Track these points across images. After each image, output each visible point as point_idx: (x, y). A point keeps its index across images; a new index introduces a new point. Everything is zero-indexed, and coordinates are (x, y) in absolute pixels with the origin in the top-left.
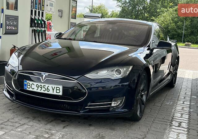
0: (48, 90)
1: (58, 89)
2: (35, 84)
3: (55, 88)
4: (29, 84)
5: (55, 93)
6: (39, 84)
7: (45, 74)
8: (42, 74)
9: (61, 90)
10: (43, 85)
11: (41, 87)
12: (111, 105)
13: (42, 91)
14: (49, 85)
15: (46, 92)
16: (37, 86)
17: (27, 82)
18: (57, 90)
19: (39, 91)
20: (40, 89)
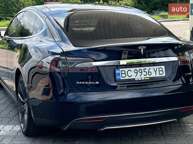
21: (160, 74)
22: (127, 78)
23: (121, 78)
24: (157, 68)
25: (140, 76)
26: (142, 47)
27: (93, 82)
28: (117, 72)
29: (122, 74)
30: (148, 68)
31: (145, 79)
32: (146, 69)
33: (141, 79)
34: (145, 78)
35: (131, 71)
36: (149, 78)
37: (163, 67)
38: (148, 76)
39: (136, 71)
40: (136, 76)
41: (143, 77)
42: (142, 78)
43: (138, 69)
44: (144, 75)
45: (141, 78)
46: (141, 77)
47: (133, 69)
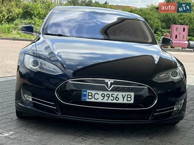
0: (117, 99)
1: (129, 96)
2: (100, 93)
3: (126, 96)
4: (90, 94)
5: (125, 102)
6: (106, 93)
7: (109, 81)
8: (106, 81)
9: (133, 97)
10: (110, 93)
11: (108, 95)
12: (174, 109)
13: (109, 101)
14: (118, 93)
15: (115, 101)
16: (103, 95)
17: (88, 91)
18: (128, 98)
19: (105, 101)
20: (106, 98)
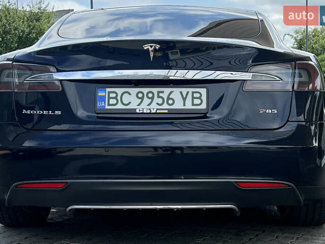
21: (193, 105)
22: (120, 106)
23: (107, 107)
24: (188, 92)
25: (149, 105)
26: (151, 46)
27: (50, 112)
28: (101, 94)
29: (109, 98)
30: (167, 91)
31: (158, 111)
32: (163, 92)
33: (149, 111)
34: (157, 109)
35: (130, 94)
36: (166, 111)
37: (203, 91)
38: (165, 106)
39: (140, 95)
40: (139, 105)
41: (154, 108)
42: (152, 110)
43: (145, 90)
44: (158, 104)
45: (150, 109)
46: (149, 107)
47: (134, 91)
